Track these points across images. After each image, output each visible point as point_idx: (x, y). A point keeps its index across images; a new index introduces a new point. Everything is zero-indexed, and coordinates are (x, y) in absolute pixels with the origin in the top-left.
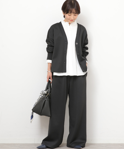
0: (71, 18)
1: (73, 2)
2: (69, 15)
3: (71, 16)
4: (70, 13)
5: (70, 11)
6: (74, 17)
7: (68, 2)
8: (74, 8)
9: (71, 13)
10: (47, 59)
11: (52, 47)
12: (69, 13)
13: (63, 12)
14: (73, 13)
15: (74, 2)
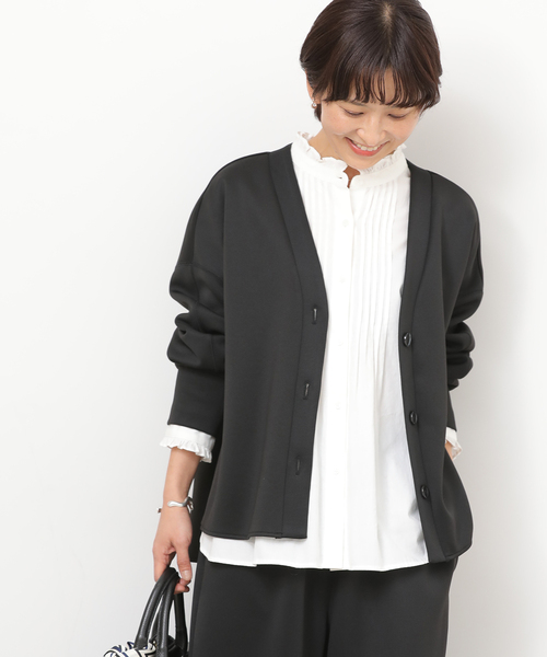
0: (361, 132)
1: (387, 13)
2: (348, 113)
3: (364, 118)
4: (358, 97)
5: (357, 85)
6: (390, 125)
7: (353, 15)
8: (388, 63)
9: (366, 101)
10: (169, 423)
11: (208, 337)
12: (353, 96)
13: (309, 79)
14: (383, 101)
15: (395, 17)
